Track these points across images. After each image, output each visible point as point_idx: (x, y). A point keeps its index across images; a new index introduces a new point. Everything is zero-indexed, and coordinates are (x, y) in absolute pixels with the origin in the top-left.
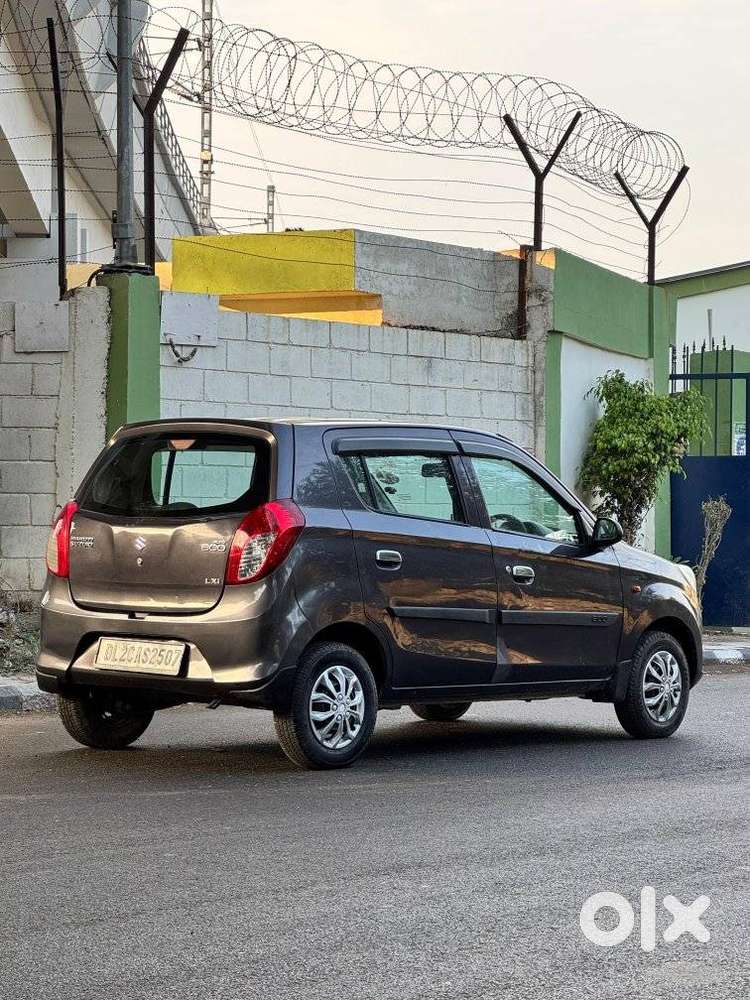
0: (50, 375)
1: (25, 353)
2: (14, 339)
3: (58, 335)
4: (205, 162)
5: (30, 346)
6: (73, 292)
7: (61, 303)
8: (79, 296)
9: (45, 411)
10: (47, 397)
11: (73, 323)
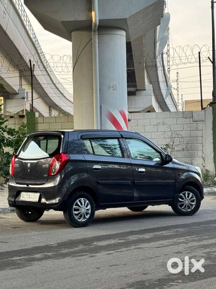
0: (200, 126)
1: (195, 121)
2: (193, 118)
3: (202, 117)
4: (168, 68)
5: (196, 120)
6: (205, 108)
7: (202, 111)
8: (206, 109)
9: (200, 133)
10: (200, 130)
11: (205, 115)
